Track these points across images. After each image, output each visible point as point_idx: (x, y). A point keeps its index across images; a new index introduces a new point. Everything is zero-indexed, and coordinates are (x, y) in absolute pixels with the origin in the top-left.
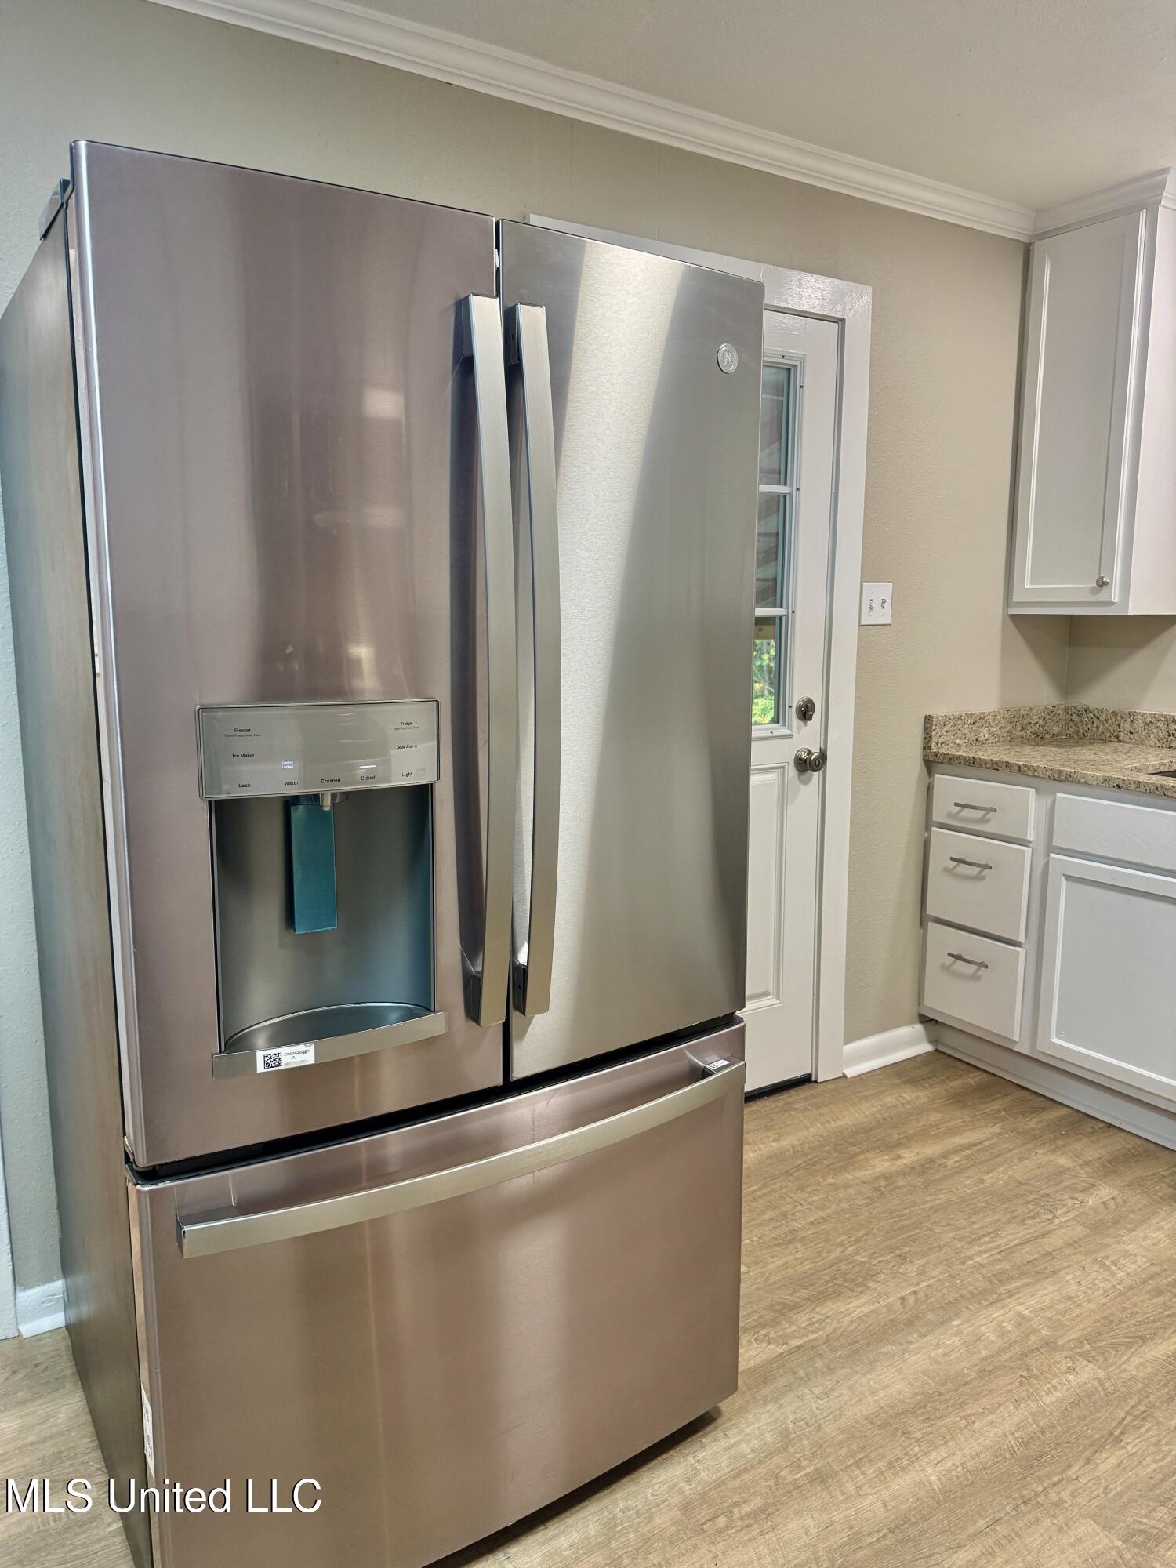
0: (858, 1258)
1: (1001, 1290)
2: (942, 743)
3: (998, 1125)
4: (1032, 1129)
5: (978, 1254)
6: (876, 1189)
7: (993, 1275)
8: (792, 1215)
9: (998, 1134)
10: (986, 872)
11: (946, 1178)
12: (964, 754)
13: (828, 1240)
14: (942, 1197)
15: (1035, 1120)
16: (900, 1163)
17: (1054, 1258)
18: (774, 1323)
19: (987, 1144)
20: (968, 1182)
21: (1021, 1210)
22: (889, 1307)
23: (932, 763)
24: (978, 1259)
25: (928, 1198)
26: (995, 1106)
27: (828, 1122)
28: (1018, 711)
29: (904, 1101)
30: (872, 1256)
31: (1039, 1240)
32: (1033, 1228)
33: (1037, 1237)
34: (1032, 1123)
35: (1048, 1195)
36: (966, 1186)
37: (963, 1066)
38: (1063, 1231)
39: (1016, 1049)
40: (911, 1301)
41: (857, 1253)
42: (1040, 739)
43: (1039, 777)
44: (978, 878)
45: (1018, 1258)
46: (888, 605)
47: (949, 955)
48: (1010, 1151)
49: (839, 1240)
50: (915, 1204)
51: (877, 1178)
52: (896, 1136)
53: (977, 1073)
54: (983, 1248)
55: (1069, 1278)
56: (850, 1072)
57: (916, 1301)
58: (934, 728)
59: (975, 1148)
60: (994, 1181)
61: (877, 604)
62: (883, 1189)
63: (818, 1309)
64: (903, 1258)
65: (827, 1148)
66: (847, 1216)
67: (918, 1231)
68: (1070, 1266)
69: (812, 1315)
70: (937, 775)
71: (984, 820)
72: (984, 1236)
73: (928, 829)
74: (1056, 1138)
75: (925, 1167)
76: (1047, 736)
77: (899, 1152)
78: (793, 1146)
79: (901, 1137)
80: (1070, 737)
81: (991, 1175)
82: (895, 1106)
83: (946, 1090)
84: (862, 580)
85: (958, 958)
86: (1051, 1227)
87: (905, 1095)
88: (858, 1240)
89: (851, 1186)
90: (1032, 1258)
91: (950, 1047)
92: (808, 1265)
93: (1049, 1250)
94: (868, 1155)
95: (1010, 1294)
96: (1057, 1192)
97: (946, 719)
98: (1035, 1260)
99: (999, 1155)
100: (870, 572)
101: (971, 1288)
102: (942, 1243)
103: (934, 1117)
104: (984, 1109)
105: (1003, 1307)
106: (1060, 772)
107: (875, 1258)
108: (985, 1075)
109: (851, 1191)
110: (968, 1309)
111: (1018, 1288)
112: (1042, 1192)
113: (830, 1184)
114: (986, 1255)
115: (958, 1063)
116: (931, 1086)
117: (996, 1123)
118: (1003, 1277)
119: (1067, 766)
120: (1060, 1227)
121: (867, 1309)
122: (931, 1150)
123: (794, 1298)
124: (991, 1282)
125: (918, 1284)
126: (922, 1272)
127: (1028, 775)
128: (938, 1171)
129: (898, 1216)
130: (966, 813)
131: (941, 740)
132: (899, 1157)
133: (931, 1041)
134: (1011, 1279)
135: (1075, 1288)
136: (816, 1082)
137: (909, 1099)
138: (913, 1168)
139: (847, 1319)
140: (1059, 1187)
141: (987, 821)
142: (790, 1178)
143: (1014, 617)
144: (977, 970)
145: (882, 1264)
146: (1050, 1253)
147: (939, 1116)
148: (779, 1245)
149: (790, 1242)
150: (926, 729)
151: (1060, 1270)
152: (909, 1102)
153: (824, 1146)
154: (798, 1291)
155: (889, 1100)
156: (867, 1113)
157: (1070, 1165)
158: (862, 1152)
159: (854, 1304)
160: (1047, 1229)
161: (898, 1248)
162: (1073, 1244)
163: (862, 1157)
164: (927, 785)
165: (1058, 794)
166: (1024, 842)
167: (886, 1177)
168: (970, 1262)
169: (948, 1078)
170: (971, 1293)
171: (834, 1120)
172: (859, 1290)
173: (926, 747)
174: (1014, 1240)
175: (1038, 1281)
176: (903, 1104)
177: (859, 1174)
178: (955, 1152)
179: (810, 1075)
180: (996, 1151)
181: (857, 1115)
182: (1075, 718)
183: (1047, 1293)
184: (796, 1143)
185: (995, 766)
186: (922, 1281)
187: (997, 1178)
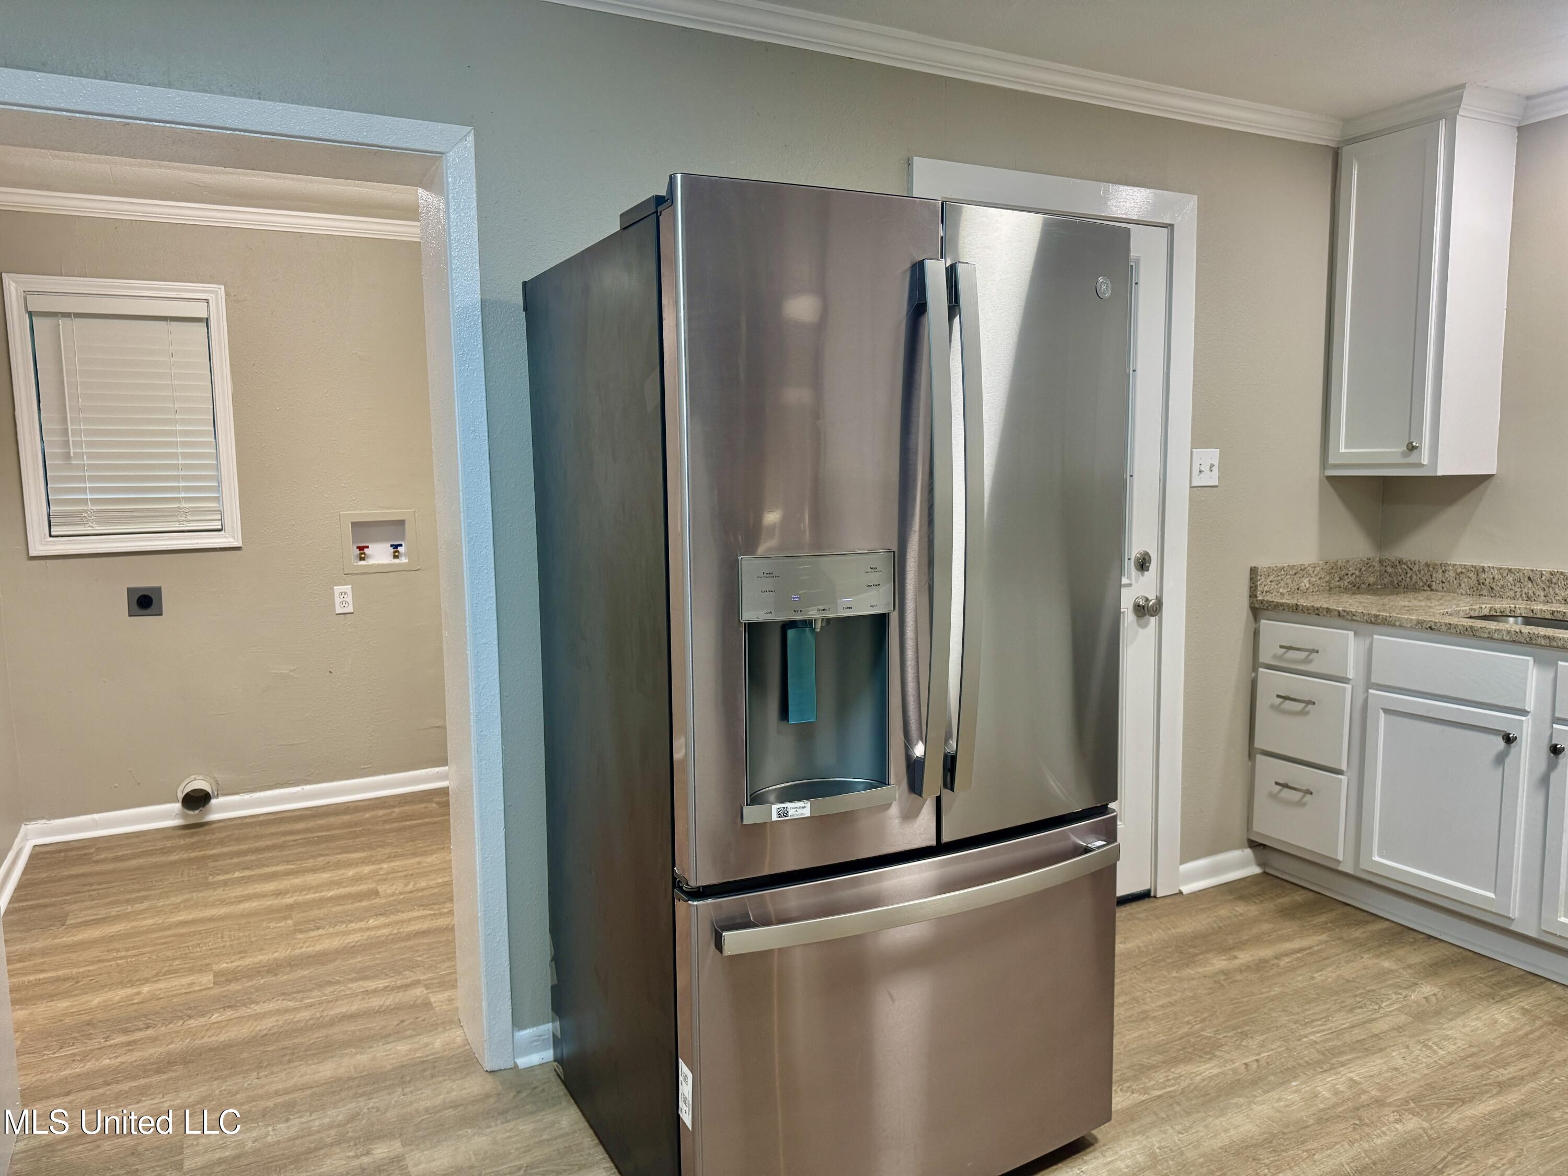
0: (1204, 1033)
1: (1334, 1061)
2: (1266, 592)
3: (1326, 934)
4: (1357, 938)
5: (1311, 1034)
6: (1216, 982)
7: (1326, 1050)
8: (1143, 1000)
9: (1327, 941)
10: (1310, 707)
11: (1279, 974)
12: (1287, 601)
13: (1176, 1019)
14: (1277, 990)
15: (1361, 930)
16: (1236, 961)
17: (1380, 1039)
18: (1136, 1078)
19: (1316, 948)
20: (1300, 978)
21: (1349, 1001)
22: (1235, 1071)
23: (1258, 610)
24: (1312, 1037)
25: (1264, 990)
26: (1323, 918)
27: (1169, 929)
28: (1336, 563)
29: (1237, 913)
30: (1217, 1032)
31: (1367, 1025)
32: (1360, 1015)
33: (1364, 1023)
34: (1358, 933)
35: (1373, 991)
36: (1298, 981)
37: (1290, 886)
38: (1389, 1018)
39: (1341, 868)
40: (1254, 1066)
41: (1203, 1030)
42: (1356, 588)
43: (1357, 621)
44: (1303, 713)
45: (1347, 1037)
46: (1215, 469)
47: (1277, 783)
48: (1338, 955)
49: (1186, 1020)
50: (1253, 994)
51: (1216, 973)
52: (1231, 941)
53: (1304, 892)
54: (1316, 1029)
55: (1394, 1054)
56: (1186, 889)
57: (1259, 1066)
58: (1259, 578)
59: (1305, 953)
60: (1323, 978)
61: (1205, 468)
62: (1223, 982)
63: (1173, 1070)
64: (1245, 1035)
65: (1170, 950)
66: (1192, 1001)
67: (1256, 1015)
68: (1395, 1045)
69: (1168, 1074)
70: (1263, 621)
71: (1307, 661)
72: (1317, 1020)
73: (1255, 669)
74: (1380, 946)
75: (1260, 966)
76: (1363, 586)
77: (1236, 954)
78: (1139, 948)
79: (1236, 941)
80: (1385, 586)
81: (1320, 974)
82: (1229, 918)
83: (1276, 905)
84: (1192, 448)
85: (1285, 786)
86: (1378, 1015)
87: (1237, 909)
88: (1203, 1020)
89: (1193, 979)
90: (1359, 1038)
91: (1275, 869)
92: (1161, 1037)
93: (1376, 1033)
94: (1207, 956)
95: (1343, 1064)
96: (1381, 988)
97: (1270, 571)
98: (1364, 1039)
99: (1327, 958)
100: (1199, 440)
101: (1307, 1059)
102: (1278, 1024)
103: (1266, 927)
104: (1310, 921)
105: (1335, 1074)
106: (1377, 616)
107: (1219, 1034)
108: (1311, 894)
109: (1194, 982)
110: (1305, 1074)
111: (1349, 1060)
112: (1368, 988)
113: (1174, 977)
114: (1319, 1035)
115: (1285, 884)
116: (1262, 902)
117: (1323, 933)
118: (1335, 1052)
119: (1384, 610)
120: (1386, 1015)
121: (1216, 1071)
122: (1265, 952)
123: (1150, 1061)
124: (1324, 1054)
125: (1259, 1054)
126: (1262, 1045)
127: (1347, 620)
128: (1272, 969)
129: (1237, 1003)
130: (1291, 654)
131: (1266, 589)
132: (1236, 958)
133: (1260, 864)
134: (1342, 1053)
135: (1401, 1061)
136: (1155, 897)
137: (1241, 911)
138: (1249, 967)
139: (1199, 1078)
140: (1383, 985)
141: (1310, 662)
142: (1138, 972)
143: (1330, 478)
144: (1303, 797)
145: (1225, 1039)
146: (1377, 1035)
147: (1270, 926)
148: (1133, 1021)
149: (1143, 1020)
150: (1251, 579)
151: (1385, 1049)
152: (1241, 915)
153: (1167, 948)
154: (1154, 1056)
155: (1223, 912)
156: (1204, 923)
157: (1394, 967)
158: (1201, 953)
159: (1204, 1067)
160: (1374, 1016)
161: (1239, 1027)
162: (1399, 1029)
163: (1201, 957)
164: (1253, 630)
165: (1375, 636)
166: (1345, 680)
167: (1226, 973)
168: (1305, 1040)
169: (1276, 895)
170: (1306, 1062)
171: (1174, 928)
172: (1208, 1056)
173: (1253, 595)
174: (1343, 1024)
175: (1367, 1055)
176: (1236, 916)
177: (1200, 970)
178: (1287, 955)
179: (1149, 891)
180: (1324, 955)
181: (1195, 924)
182: (1389, 570)
183: (1375, 1064)
184: (1141, 945)
185: (1317, 611)
186: (1263, 1052)
187: (1327, 975)
